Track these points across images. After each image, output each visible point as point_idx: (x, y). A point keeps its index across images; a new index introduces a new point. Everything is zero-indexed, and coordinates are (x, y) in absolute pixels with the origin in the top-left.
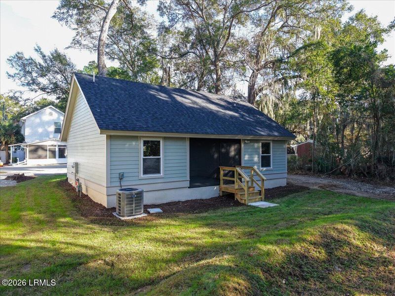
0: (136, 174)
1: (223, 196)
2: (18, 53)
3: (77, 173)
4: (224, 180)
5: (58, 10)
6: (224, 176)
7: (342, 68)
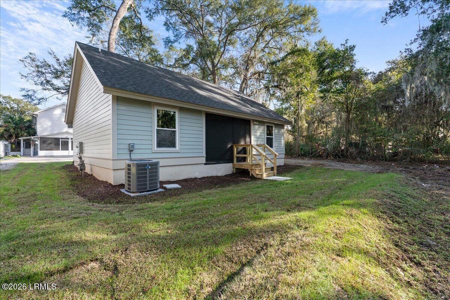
0: (150, 147)
1: (237, 173)
2: (30, 54)
3: (82, 153)
4: (237, 157)
5: (68, 10)
6: (237, 154)
7: (324, 69)
